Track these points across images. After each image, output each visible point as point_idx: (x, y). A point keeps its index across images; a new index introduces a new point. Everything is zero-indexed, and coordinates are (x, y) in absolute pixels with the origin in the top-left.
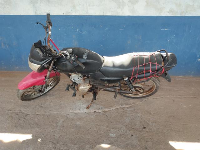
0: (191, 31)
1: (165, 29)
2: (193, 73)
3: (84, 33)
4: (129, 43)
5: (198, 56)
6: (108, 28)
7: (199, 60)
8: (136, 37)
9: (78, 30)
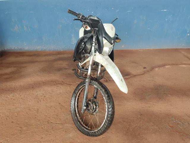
0: (184, 11)
1: (165, 10)
2: (183, 45)
3: (98, 15)
4: (135, 22)
5: (188, 32)
6: (118, 10)
7: (188, 35)
8: (141, 17)
9: (92, 12)
